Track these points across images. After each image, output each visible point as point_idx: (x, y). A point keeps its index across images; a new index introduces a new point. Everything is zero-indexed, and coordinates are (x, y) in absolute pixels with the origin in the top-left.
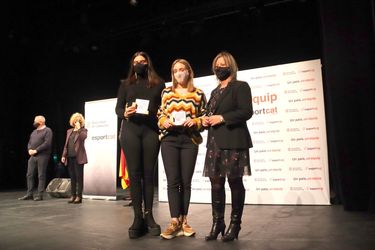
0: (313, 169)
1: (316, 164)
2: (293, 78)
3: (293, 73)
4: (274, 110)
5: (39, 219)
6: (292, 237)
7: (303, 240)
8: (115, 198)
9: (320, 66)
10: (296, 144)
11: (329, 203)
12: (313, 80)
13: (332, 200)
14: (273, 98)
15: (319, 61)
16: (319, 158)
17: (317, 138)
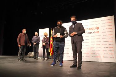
0: (111, 51)
1: (112, 49)
2: (104, 22)
3: (104, 20)
4: (98, 32)
6: (104, 72)
7: (108, 73)
9: (114, 18)
12: (111, 22)
14: (98, 28)
15: (114, 16)
16: (113, 47)
17: (112, 41)
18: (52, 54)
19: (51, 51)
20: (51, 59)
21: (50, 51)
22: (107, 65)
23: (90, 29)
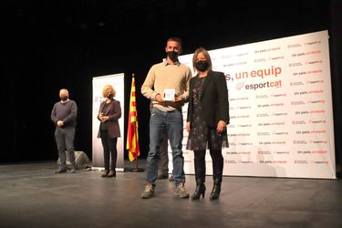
0: (318, 142)
1: (321, 137)
3: (298, 45)
4: (278, 84)
5: (50, 190)
6: (294, 209)
8: (122, 170)
9: (328, 37)
10: (300, 118)
11: (334, 177)
12: (319, 52)
13: (338, 174)
14: (277, 71)
15: (326, 32)
16: (324, 132)
17: (323, 111)
18: (134, 154)
19: (131, 146)
20: (131, 171)
21: (128, 148)
22: (306, 188)
23: (254, 74)
